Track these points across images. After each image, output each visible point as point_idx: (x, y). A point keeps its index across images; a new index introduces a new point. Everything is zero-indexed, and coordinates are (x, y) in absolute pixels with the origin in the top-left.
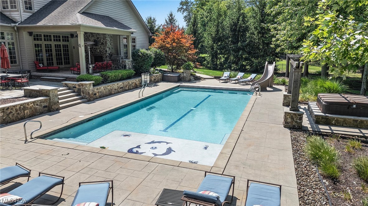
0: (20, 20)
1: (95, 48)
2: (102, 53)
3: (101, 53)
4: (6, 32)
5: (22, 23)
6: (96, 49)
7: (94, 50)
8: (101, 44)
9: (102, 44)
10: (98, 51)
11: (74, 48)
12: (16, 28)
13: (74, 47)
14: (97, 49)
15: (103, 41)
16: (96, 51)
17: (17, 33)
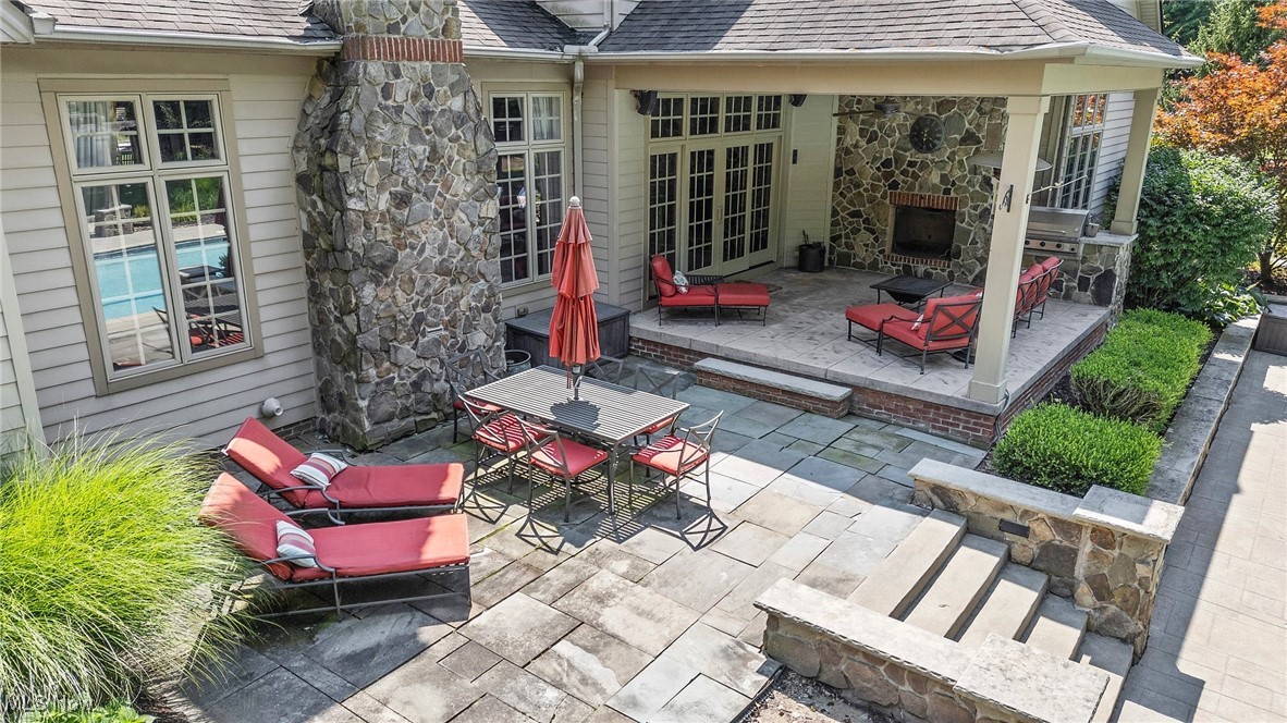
0: (606, 20)
1: (911, 164)
2: (953, 194)
3: (947, 192)
4: (531, 95)
5: (613, 39)
6: (921, 169)
7: (904, 173)
8: (963, 141)
9: (969, 138)
10: (935, 178)
11: (794, 162)
12: (579, 73)
13: (795, 152)
14: (924, 166)
15: (979, 126)
16: (915, 177)
17: (576, 98)
